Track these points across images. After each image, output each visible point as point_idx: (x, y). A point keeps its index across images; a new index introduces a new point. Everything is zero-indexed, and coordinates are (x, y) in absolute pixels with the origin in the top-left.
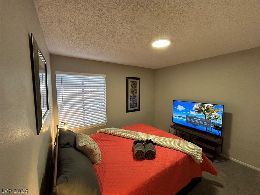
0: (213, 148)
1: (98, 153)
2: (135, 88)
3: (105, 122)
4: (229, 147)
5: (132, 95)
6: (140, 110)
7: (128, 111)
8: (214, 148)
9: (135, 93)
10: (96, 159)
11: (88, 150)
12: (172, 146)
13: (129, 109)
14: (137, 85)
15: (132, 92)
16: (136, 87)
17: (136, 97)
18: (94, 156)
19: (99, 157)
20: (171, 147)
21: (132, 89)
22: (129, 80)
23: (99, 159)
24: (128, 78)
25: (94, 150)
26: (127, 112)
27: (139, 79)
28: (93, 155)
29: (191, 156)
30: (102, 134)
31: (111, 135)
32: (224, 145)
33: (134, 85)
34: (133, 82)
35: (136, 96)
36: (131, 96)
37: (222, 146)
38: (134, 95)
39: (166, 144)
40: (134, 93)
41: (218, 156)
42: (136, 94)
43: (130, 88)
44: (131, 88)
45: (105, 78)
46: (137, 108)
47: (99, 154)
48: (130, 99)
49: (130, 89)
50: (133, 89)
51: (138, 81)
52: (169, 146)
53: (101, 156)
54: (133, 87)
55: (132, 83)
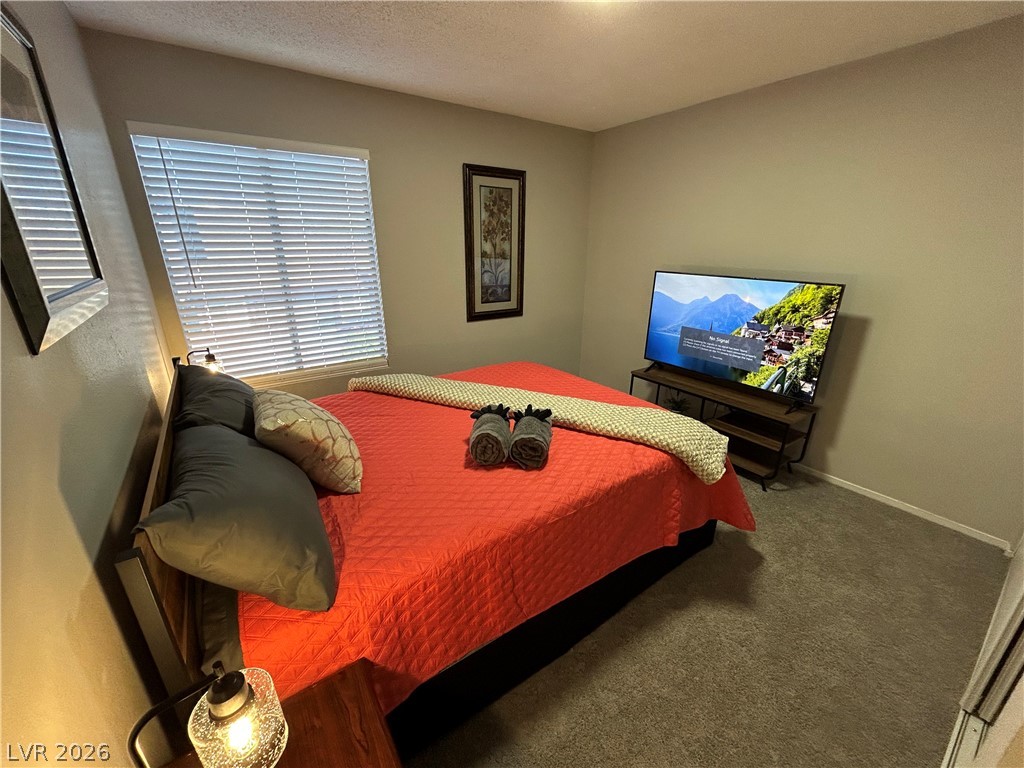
0: (774, 445)
1: (348, 453)
2: (503, 218)
3: (383, 356)
4: (831, 439)
5: (488, 247)
6: (521, 315)
7: (473, 316)
8: (780, 444)
9: (503, 239)
10: (341, 477)
11: (302, 442)
12: (620, 428)
13: (480, 308)
14: (509, 204)
15: (489, 234)
16: (505, 214)
17: (505, 258)
18: (330, 464)
19: (354, 468)
20: (616, 431)
21: (490, 223)
22: (477, 180)
23: (354, 473)
24: (471, 171)
25: (330, 442)
26: (468, 321)
27: (519, 175)
28: (328, 460)
29: (685, 460)
30: (366, 394)
31: (401, 397)
32: (815, 433)
33: (499, 201)
34: (491, 189)
35: (508, 253)
36: (484, 254)
37: (808, 436)
38: (498, 251)
39: (600, 423)
40: (497, 241)
41: (790, 470)
42: (506, 246)
43: (480, 215)
44: (485, 215)
45: (366, 166)
46: (512, 305)
47: (352, 457)
48: (483, 264)
49: (482, 223)
50: (494, 223)
51: (513, 184)
52: (609, 428)
53: (359, 464)
54: (492, 214)
55: (491, 192)
